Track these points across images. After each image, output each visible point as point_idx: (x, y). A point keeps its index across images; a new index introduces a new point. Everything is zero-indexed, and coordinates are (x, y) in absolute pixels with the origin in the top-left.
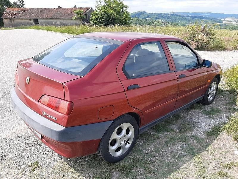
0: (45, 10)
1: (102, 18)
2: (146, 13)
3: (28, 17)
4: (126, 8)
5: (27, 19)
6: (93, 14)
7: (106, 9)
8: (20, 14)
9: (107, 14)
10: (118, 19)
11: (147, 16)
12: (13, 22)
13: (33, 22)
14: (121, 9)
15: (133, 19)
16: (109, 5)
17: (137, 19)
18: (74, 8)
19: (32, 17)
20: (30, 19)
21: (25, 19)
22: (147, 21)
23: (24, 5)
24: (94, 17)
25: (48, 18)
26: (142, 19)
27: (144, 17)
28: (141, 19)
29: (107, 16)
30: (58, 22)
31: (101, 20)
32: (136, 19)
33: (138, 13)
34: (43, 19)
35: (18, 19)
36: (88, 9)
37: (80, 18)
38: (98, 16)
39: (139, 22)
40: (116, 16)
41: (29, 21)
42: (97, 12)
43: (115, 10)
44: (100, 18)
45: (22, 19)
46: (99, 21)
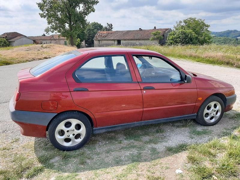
0: (128, 32)
1: (179, 37)
2: (237, 31)
3: (113, 38)
4: (207, 28)
5: (112, 40)
6: (171, 35)
7: (185, 29)
8: (107, 36)
9: (185, 33)
10: (197, 38)
11: (238, 35)
12: (101, 43)
13: (116, 42)
14: (201, 28)
15: (220, 39)
16: (188, 25)
17: (226, 38)
18: (154, 29)
19: (116, 39)
20: (114, 40)
21: (110, 40)
22: (238, 40)
23: (113, 28)
24: (171, 37)
25: (129, 40)
26: (232, 38)
27: (234, 36)
28: (230, 38)
29: (184, 35)
30: (137, 42)
31: (177, 40)
32: (224, 38)
33: (227, 32)
34: (125, 40)
35: (105, 40)
36: (166, 30)
37: (157, 38)
38: (175, 36)
39: (228, 41)
40: (194, 35)
41: (113, 42)
42: (174, 32)
43: (194, 30)
44: (177, 38)
45: (108, 40)
46: (176, 41)
